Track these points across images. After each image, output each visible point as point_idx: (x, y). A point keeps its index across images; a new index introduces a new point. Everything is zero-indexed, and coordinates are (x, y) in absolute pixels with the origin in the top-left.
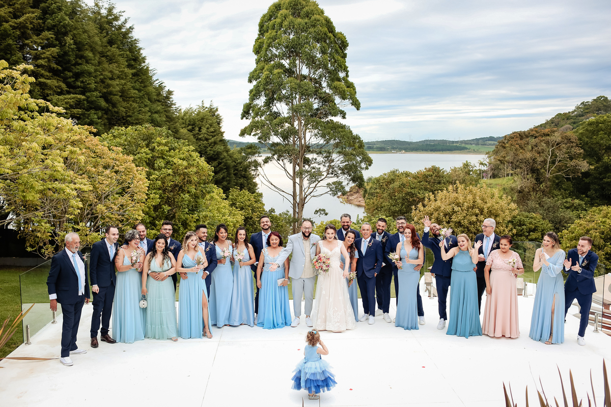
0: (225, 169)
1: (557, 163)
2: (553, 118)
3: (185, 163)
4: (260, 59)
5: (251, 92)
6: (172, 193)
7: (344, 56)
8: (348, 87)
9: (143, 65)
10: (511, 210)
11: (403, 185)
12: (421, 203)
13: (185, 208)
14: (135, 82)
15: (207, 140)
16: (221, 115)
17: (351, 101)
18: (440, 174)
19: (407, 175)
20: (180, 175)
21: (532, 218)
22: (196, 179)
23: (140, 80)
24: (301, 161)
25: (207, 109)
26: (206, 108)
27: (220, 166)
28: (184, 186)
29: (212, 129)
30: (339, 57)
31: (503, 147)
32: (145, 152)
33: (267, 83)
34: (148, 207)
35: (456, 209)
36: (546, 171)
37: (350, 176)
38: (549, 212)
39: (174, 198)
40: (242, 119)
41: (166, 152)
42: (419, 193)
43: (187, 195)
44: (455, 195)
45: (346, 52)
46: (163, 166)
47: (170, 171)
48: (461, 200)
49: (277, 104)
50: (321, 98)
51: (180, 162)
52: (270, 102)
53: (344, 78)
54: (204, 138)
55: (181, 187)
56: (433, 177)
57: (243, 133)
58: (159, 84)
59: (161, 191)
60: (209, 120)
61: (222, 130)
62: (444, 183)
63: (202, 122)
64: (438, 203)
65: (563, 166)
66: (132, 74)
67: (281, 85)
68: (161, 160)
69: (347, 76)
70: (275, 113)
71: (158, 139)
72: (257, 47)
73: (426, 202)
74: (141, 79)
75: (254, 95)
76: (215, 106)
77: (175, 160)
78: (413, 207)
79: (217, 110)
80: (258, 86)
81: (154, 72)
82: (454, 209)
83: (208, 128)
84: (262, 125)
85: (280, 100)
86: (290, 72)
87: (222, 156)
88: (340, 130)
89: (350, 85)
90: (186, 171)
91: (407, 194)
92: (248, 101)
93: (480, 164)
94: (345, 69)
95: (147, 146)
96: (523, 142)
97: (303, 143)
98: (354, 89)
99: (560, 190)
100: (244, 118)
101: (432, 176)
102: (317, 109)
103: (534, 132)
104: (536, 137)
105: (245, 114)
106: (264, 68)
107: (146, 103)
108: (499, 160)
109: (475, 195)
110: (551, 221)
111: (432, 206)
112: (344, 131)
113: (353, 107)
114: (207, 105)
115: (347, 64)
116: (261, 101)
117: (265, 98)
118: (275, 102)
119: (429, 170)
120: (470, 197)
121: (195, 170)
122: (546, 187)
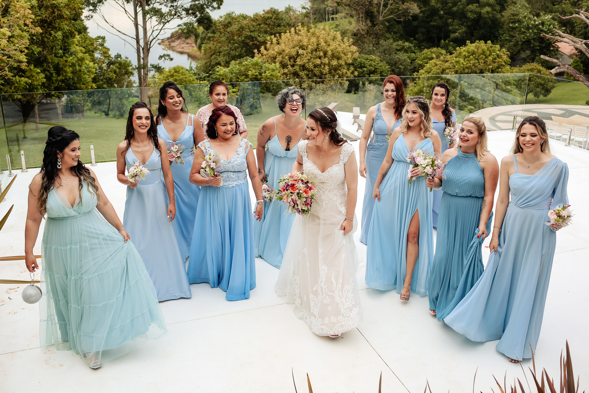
1: (389, 6)
10: (353, 53)
11: (242, 28)
12: (263, 47)
18: (280, 16)
19: (244, 17)
21: (371, 60)
35: (301, 51)
36: (379, 14)
37: (195, 17)
38: (385, 54)
42: (259, 36)
44: (296, 37)
48: (305, 43)
56: (273, 19)
62: (284, 26)
64: (282, 46)
65: (395, 9)
73: (268, 45)
78: (256, 51)
82: (298, 52)
91: (247, 37)
93: (302, 8)
99: (390, 33)
101: (271, 18)
109: (318, 37)
110: (389, 63)
111: (274, 50)
119: (268, 12)
122: (379, 29)
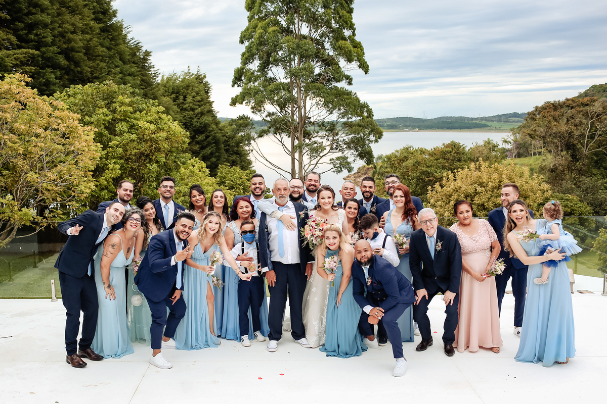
0: (213, 143)
1: (596, 137)
2: (587, 90)
3: (153, 127)
4: (252, 16)
5: (243, 55)
6: (137, 164)
7: (351, 11)
8: (355, 47)
9: (114, 19)
10: (544, 192)
11: (418, 163)
12: (438, 183)
13: (152, 182)
14: (104, 39)
15: (193, 110)
16: (209, 82)
17: (358, 64)
18: (461, 150)
19: (422, 152)
20: (146, 141)
21: (567, 200)
22: (166, 146)
23: (110, 37)
24: (301, 133)
25: (193, 76)
26: (193, 74)
27: (208, 139)
28: (151, 154)
29: (199, 98)
30: (345, 12)
31: (533, 119)
32: (103, 113)
33: (261, 43)
34: (106, 180)
35: (479, 189)
36: (584, 147)
37: (356, 151)
38: (588, 193)
39: (139, 170)
40: (233, 86)
41: (129, 114)
42: (436, 172)
43: (155, 166)
44: (478, 173)
45: (352, 6)
46: (126, 130)
47: (134, 137)
48: (485, 179)
49: (272, 69)
50: (323, 61)
51: (147, 125)
52: (264, 67)
53: (350, 37)
54: (189, 108)
55: (148, 156)
56: (452, 154)
57: (234, 102)
58: (135, 43)
59: (122, 161)
60: (196, 87)
61: (211, 99)
62: (465, 161)
63: (188, 90)
64: (459, 183)
65: (603, 141)
66: (100, 28)
67: (276, 46)
68: (123, 123)
69: (354, 34)
70: (271, 79)
71: (120, 97)
72: (250, 2)
73: (444, 182)
74: (111, 35)
75: (247, 59)
76: (202, 72)
77: (141, 123)
78: (429, 188)
79: (205, 77)
80: (251, 47)
81: (128, 30)
82: (476, 190)
83: (194, 97)
84: (255, 92)
85: (276, 62)
86: (287, 31)
87: (211, 129)
88: (345, 97)
89: (357, 45)
90: (153, 136)
91: (423, 173)
92: (239, 66)
93: (504, 142)
94: (351, 27)
95: (108, 106)
96: (557, 113)
97: (303, 114)
98: (362, 50)
99: (599, 168)
100: (236, 85)
101: (451, 152)
102: (319, 75)
103: (571, 102)
104: (572, 108)
105: (237, 79)
106: (257, 26)
107: (116, 64)
108: (529, 134)
109: (501, 174)
110: (589, 204)
111: (450, 187)
112: (350, 98)
113: (361, 70)
114: (194, 71)
115: (354, 21)
116: (255, 65)
117: (259, 62)
118: (271, 66)
119: (448, 146)
120: (495, 176)
121: (164, 134)
122: (583, 164)
